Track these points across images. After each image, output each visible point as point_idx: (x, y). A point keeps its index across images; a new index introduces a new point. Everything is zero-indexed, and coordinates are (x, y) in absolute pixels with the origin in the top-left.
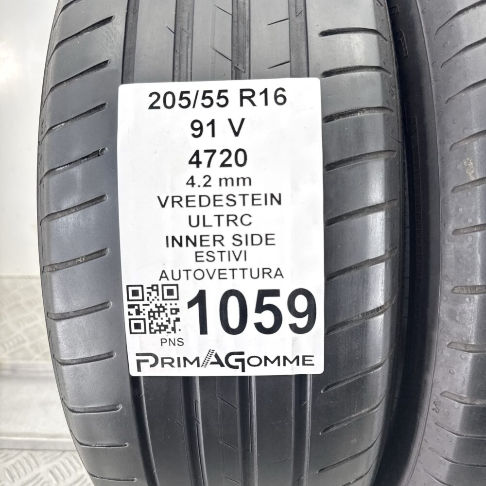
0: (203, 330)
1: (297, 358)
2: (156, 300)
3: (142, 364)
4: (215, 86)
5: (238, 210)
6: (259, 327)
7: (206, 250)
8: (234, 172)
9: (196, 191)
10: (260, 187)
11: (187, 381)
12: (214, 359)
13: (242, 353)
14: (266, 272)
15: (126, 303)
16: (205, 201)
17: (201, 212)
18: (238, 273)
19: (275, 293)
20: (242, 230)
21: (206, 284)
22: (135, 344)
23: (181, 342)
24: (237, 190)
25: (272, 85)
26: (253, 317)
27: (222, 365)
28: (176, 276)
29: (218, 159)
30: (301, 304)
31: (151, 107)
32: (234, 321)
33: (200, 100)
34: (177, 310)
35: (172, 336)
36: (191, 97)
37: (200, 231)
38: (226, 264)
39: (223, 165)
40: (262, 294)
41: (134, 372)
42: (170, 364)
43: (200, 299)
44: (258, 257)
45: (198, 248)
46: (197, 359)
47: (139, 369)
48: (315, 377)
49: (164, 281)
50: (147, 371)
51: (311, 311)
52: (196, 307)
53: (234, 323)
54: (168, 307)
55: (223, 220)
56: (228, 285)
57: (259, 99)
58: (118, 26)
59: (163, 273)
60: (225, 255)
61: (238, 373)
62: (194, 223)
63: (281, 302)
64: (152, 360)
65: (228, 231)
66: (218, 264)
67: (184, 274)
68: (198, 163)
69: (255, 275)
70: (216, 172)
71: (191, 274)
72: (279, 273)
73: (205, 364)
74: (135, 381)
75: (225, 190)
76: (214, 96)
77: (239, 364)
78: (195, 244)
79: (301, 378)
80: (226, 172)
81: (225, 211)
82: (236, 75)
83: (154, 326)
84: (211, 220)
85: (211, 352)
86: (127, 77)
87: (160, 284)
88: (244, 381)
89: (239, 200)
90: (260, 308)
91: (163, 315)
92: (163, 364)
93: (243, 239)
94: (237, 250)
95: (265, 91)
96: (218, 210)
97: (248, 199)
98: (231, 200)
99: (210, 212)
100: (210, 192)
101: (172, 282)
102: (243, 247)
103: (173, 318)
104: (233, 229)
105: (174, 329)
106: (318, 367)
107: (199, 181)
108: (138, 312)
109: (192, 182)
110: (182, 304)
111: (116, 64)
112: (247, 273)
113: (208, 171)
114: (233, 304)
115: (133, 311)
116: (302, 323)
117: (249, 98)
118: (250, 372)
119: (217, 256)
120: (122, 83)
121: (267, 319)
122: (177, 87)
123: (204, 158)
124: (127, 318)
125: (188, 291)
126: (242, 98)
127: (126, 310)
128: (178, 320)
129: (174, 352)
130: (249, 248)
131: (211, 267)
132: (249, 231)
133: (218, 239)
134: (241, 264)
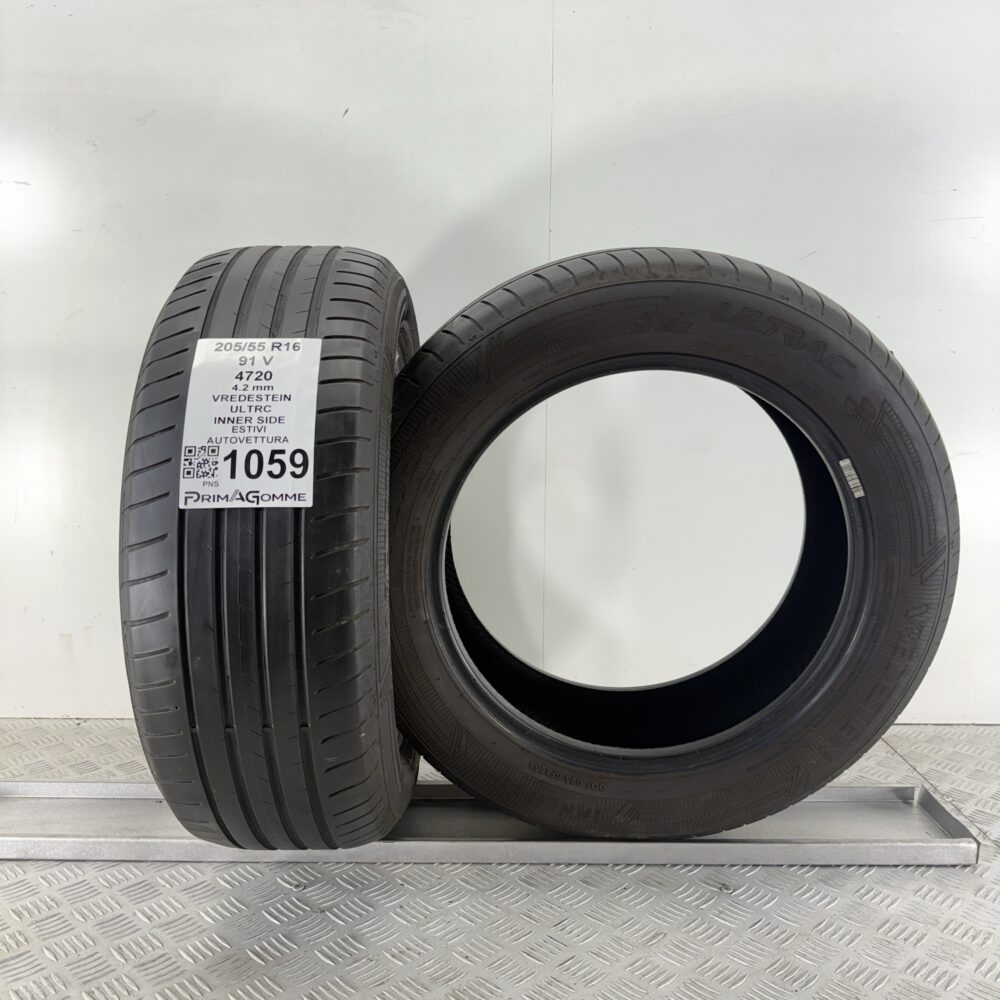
0: (233, 475)
1: (295, 495)
2: (204, 456)
3: (189, 500)
4: (257, 341)
5: (263, 403)
6: (271, 474)
7: (239, 425)
8: (263, 383)
9: (238, 393)
10: (278, 391)
11: (219, 512)
12: (238, 496)
13: (258, 492)
14: (277, 439)
15: (183, 458)
16: (242, 398)
17: (239, 404)
18: (259, 440)
19: (282, 452)
20: (264, 415)
21: (237, 446)
22: (186, 485)
23: (217, 484)
24: (263, 393)
25: (292, 341)
26: (267, 467)
27: (243, 500)
28: (218, 441)
29: (254, 376)
30: (299, 459)
31: (216, 350)
32: (254, 470)
33: (247, 347)
34: (217, 463)
35: (212, 480)
36: (242, 346)
37: (238, 414)
38: (252, 434)
39: (257, 379)
40: (274, 452)
41: (182, 506)
42: (208, 500)
43: (233, 455)
44: (272, 430)
45: (235, 424)
46: (227, 496)
47: (186, 504)
48: (307, 509)
49: (210, 444)
50: (192, 505)
51: (305, 464)
52: (230, 460)
53: (254, 471)
54: (211, 461)
55: (253, 409)
56: (253, 447)
57: (283, 348)
58: (202, 312)
59: (210, 440)
60: (252, 429)
61: (254, 505)
62: (234, 410)
63: (286, 458)
64: (195, 497)
65: (255, 415)
66: (246, 434)
67: (223, 440)
68: (241, 378)
69: (270, 440)
70: (252, 382)
71: (228, 440)
72: (286, 440)
73: (232, 500)
74: (182, 512)
75: (256, 393)
76: (256, 345)
77: (255, 499)
78: (233, 422)
79: (297, 511)
80: (258, 383)
81: (255, 403)
82: (272, 335)
83: (200, 473)
84: (245, 408)
85: (236, 491)
86: (203, 335)
87: (207, 446)
88: (258, 511)
89: (264, 398)
90: (272, 461)
91: (207, 465)
92: (203, 499)
93: (265, 420)
94: (260, 426)
95: (288, 344)
96: (250, 404)
97: (270, 398)
98: (259, 398)
99: (245, 405)
100: (246, 393)
101: (215, 444)
102: (264, 424)
103: (213, 467)
104: (258, 414)
105: (213, 475)
106: (308, 502)
107: (240, 387)
108: (190, 464)
109: (236, 388)
110: (220, 459)
111: (198, 329)
112: (265, 439)
113: (247, 383)
114: (254, 458)
115: (187, 463)
116: (299, 471)
117: (278, 347)
118: (262, 504)
119: (247, 429)
120: (201, 337)
121: (276, 468)
122: (234, 341)
123: (245, 375)
124: (182, 467)
125: (226, 450)
126: (273, 347)
127: (183, 462)
128: (216, 469)
129: (211, 491)
130: (268, 425)
131: (242, 436)
132: (269, 415)
133: (248, 420)
134: (262, 434)
